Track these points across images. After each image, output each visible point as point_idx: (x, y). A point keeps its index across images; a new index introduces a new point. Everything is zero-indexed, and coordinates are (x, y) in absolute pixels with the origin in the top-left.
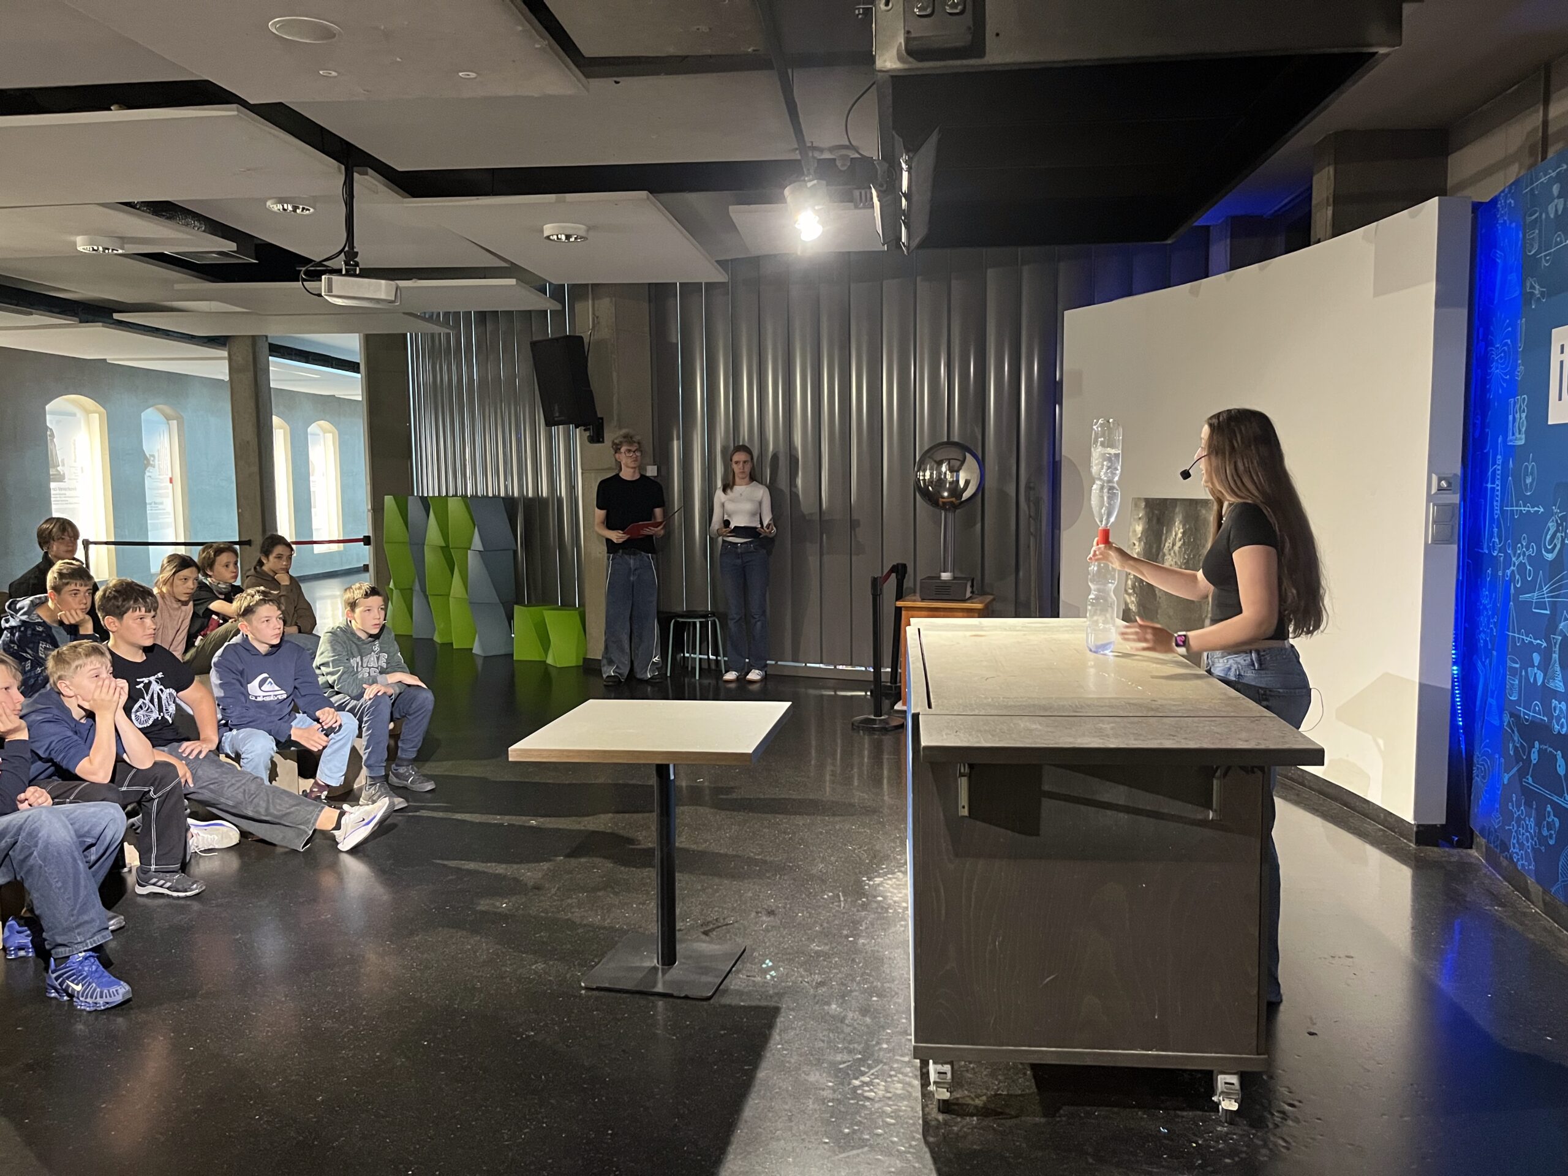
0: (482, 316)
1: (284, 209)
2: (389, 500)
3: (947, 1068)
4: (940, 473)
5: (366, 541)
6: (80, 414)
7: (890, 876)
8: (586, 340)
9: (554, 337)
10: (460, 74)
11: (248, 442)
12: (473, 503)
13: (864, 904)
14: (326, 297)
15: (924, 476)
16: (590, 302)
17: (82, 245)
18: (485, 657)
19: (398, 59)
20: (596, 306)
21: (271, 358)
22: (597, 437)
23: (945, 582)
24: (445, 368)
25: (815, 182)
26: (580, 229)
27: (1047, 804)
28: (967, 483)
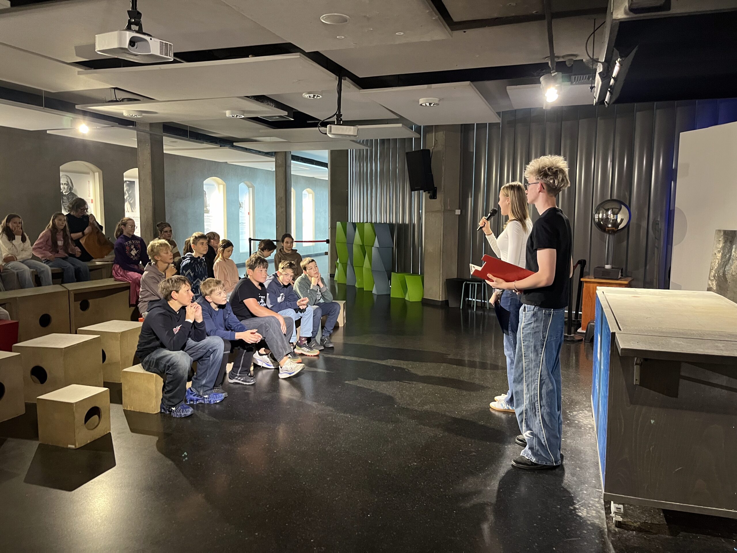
0: (383, 141)
1: (310, 97)
2: (339, 224)
3: (621, 506)
4: (607, 215)
5: (328, 241)
6: (216, 185)
7: (581, 412)
8: (431, 151)
9: (415, 150)
10: (397, 34)
11: (282, 198)
12: (375, 226)
13: (568, 424)
14: (328, 135)
15: (599, 216)
16: (434, 134)
17: (228, 114)
18: (378, 295)
19: (372, 29)
20: (436, 135)
21: (292, 161)
22: (433, 196)
23: (607, 269)
24: (365, 165)
25: (556, 73)
26: (436, 100)
27: (682, 382)
28: (622, 220)
